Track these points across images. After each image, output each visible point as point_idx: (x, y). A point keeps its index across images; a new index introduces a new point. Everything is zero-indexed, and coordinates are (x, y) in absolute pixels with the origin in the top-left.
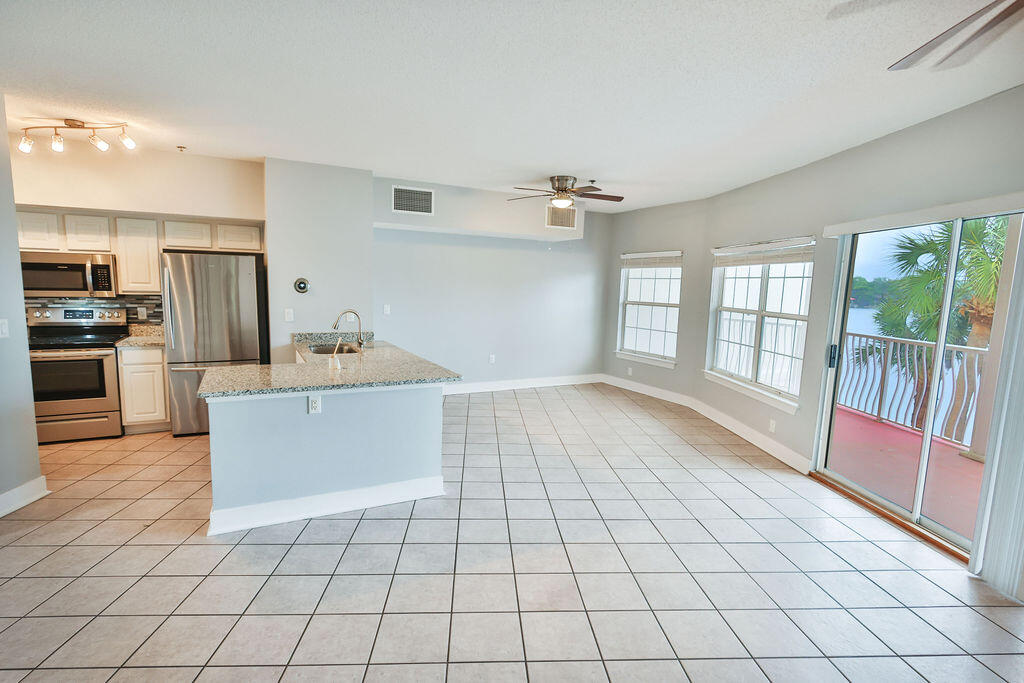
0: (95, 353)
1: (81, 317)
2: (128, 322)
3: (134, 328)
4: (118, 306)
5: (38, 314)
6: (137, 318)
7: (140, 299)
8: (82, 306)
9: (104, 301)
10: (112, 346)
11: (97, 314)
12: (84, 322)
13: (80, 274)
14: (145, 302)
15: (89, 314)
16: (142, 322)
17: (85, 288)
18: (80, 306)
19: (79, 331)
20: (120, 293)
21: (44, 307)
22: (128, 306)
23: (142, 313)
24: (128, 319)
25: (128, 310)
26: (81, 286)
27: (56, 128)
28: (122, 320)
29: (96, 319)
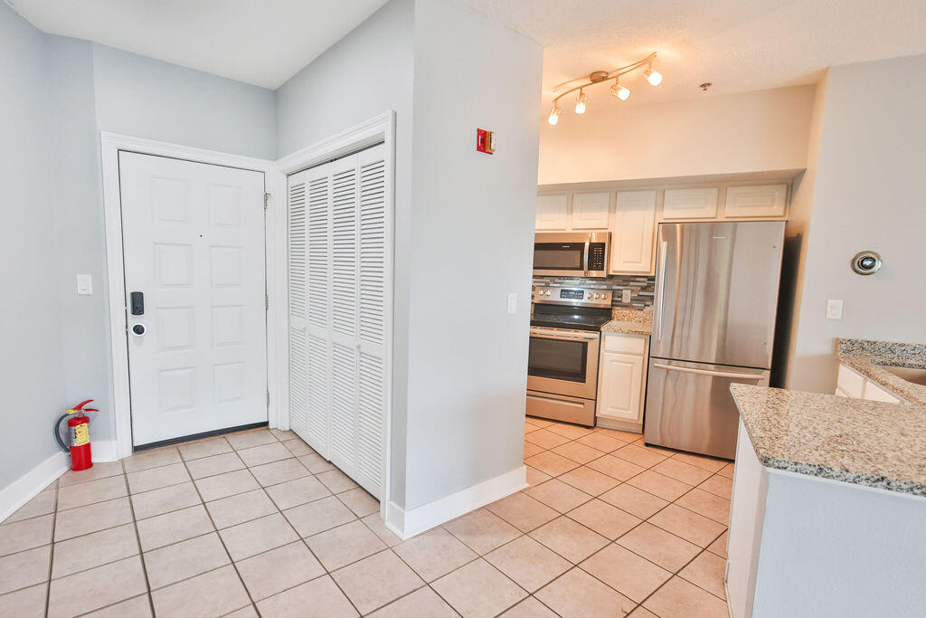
0: (581, 335)
1: (573, 297)
2: (612, 305)
3: (617, 312)
4: (605, 287)
5: (542, 292)
6: (621, 301)
7: (627, 280)
8: (576, 286)
9: (594, 282)
10: (597, 329)
11: (586, 295)
12: (575, 302)
13: (579, 252)
14: (631, 283)
15: (580, 295)
16: (626, 306)
17: (581, 268)
18: (573, 286)
19: (569, 310)
20: (611, 273)
21: (547, 285)
22: (615, 287)
23: (627, 296)
24: (613, 301)
25: (614, 292)
26: (578, 265)
27: (581, 88)
28: (608, 302)
29: (585, 301)
